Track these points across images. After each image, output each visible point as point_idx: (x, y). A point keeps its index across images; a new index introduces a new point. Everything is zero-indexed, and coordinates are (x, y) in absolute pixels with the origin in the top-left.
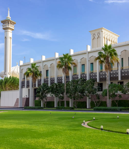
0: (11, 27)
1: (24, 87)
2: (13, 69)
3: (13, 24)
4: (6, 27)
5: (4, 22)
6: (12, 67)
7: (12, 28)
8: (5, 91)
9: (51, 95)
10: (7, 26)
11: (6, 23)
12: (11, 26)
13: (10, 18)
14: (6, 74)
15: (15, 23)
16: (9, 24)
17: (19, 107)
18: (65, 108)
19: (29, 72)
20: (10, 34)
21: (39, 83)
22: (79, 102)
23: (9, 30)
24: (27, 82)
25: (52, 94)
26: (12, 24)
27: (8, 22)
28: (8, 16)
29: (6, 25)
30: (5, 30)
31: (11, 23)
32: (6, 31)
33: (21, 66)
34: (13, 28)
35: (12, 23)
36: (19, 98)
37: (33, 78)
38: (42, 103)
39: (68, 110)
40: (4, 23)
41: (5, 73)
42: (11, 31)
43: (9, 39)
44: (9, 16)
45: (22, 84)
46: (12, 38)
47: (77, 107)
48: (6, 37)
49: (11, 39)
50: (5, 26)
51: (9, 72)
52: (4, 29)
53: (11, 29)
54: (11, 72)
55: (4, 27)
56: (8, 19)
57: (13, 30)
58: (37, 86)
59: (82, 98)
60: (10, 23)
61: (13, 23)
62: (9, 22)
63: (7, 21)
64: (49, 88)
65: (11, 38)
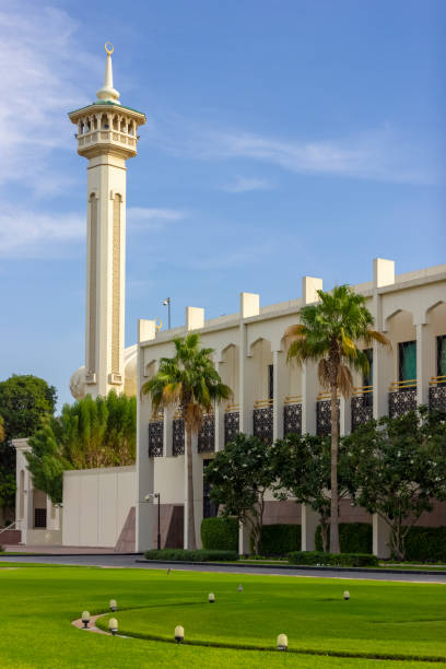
0: (118, 143)
1: (161, 454)
2: (129, 360)
3: (130, 126)
4: (91, 143)
5: (82, 119)
6: (126, 347)
7: (126, 146)
8: (84, 468)
9: (279, 492)
10: (100, 140)
11: (95, 121)
12: (118, 137)
13: (115, 97)
14: (95, 381)
15: (140, 121)
16: (107, 126)
17: (137, 551)
18: (328, 560)
19: (165, 377)
20: (116, 177)
21: (230, 432)
22: (415, 530)
23: (111, 159)
24: (174, 427)
25: (283, 490)
26: (123, 124)
27: (105, 118)
28: (105, 89)
29: (95, 134)
30: (89, 158)
31: (120, 119)
32: (95, 161)
33: (143, 348)
34: (133, 148)
35: (127, 122)
36: (137, 506)
37: (186, 407)
38: (241, 531)
39: (339, 570)
40: (85, 122)
41: (89, 377)
42: (121, 163)
43: (111, 203)
44: (110, 87)
45: (150, 437)
46: (124, 199)
47: (402, 556)
48: (93, 195)
49: (120, 201)
50: (88, 141)
51: (109, 371)
52: (83, 153)
53: (119, 151)
54: (122, 372)
55: (86, 145)
56: (104, 103)
57: (130, 154)
58: (218, 447)
59: (425, 512)
60: (115, 121)
61: (132, 122)
62: (111, 117)
63: (99, 111)
64: (266, 459)
65: (119, 195)
